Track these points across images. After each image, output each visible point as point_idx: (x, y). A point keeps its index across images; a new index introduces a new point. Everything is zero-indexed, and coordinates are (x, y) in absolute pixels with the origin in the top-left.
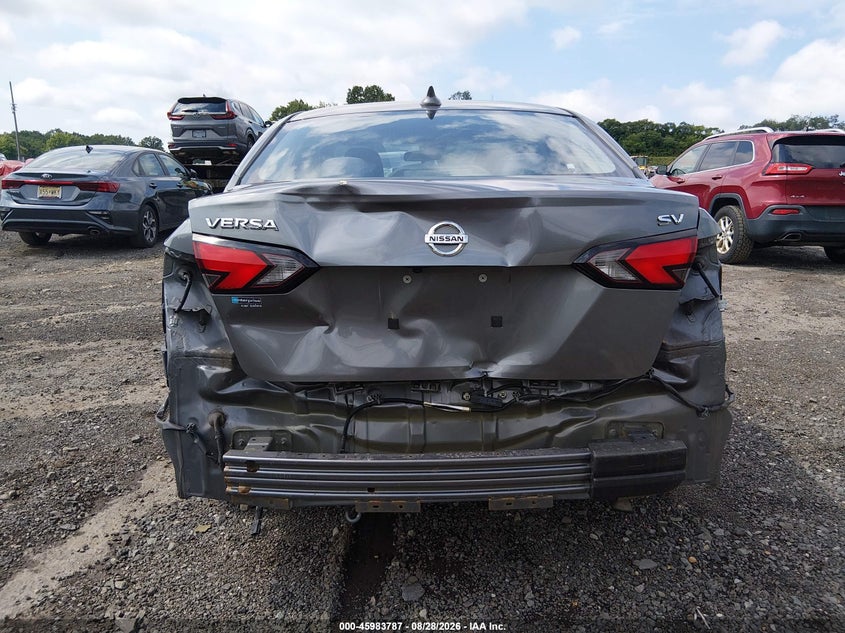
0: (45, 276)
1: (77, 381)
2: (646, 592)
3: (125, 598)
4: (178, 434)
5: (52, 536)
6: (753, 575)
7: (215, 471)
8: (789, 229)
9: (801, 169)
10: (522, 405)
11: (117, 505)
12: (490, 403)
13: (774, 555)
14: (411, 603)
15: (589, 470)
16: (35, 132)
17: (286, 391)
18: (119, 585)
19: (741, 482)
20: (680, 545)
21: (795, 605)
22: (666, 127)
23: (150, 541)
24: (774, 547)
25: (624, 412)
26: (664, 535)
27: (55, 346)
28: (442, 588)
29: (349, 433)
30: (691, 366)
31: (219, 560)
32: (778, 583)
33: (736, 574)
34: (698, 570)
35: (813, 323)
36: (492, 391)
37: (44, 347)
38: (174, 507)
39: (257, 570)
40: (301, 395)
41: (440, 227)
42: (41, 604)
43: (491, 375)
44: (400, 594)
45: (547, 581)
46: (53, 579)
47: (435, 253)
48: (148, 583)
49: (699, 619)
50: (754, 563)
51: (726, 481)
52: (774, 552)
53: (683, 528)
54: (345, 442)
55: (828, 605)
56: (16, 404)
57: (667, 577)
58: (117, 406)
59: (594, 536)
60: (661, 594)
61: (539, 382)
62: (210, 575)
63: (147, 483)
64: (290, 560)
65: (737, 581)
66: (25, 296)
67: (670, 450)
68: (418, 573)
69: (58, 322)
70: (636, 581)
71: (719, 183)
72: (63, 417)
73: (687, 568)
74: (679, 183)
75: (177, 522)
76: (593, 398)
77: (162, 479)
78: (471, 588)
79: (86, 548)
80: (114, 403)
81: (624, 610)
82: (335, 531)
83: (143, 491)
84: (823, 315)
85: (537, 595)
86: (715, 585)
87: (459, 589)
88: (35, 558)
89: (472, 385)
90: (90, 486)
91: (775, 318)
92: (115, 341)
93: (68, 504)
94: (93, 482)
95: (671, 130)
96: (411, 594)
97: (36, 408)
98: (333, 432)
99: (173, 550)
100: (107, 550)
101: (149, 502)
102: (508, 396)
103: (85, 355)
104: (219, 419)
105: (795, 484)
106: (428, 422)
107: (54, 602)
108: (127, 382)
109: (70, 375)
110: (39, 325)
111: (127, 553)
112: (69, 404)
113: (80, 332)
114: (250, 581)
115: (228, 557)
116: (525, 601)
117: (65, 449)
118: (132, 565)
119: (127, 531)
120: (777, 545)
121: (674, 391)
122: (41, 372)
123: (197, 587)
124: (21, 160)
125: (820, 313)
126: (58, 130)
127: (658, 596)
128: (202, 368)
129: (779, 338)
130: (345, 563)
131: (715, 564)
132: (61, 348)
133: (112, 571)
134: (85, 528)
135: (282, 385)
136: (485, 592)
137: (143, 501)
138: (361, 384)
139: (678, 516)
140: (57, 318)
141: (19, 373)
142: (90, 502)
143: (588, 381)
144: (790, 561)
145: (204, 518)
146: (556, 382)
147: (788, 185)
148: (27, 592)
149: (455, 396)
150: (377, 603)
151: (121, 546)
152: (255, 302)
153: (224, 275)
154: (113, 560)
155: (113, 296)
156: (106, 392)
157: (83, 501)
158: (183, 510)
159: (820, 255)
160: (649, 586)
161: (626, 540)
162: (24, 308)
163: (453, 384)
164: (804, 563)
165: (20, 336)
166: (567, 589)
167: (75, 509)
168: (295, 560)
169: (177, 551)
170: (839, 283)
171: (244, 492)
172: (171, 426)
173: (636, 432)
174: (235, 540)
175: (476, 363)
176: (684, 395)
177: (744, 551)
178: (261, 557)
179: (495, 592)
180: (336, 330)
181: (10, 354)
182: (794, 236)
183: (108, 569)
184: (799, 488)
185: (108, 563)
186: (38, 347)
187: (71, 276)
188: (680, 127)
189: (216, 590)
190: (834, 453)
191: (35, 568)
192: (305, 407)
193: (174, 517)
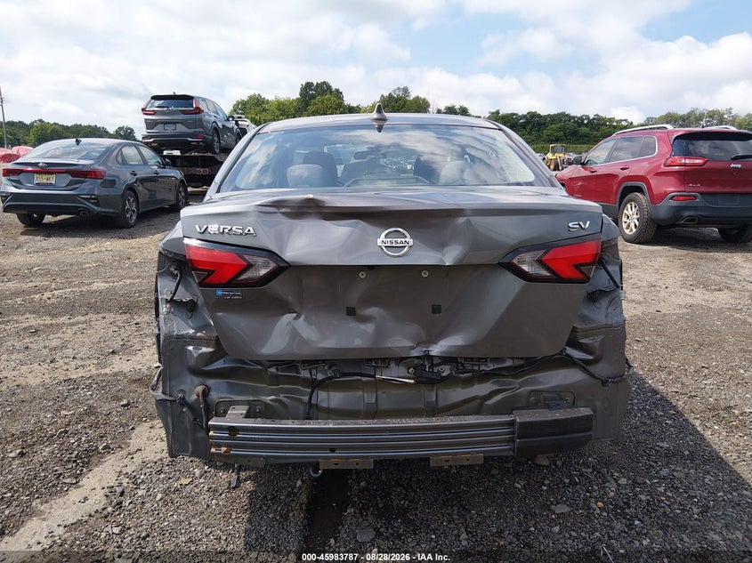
0: (35, 255)
1: (69, 352)
2: (560, 532)
3: (122, 541)
4: (169, 403)
5: (55, 488)
6: (651, 518)
7: (201, 434)
8: (687, 213)
9: (697, 161)
10: (457, 378)
11: (111, 462)
12: (431, 375)
13: (669, 500)
14: (364, 543)
15: (513, 433)
16: (20, 122)
17: (260, 367)
18: (116, 530)
19: (642, 438)
20: (590, 492)
21: (685, 542)
22: (581, 118)
23: (140, 492)
24: (669, 494)
25: (541, 383)
26: (576, 484)
27: (48, 320)
28: (390, 530)
29: (313, 402)
30: (597, 345)
31: (200, 508)
32: (670, 523)
33: (636, 517)
34: (605, 514)
35: (707, 297)
36: (433, 365)
37: (39, 321)
38: (160, 462)
39: (233, 517)
40: (273, 370)
41: (390, 233)
42: (51, 547)
43: (432, 353)
44: (355, 536)
45: (479, 524)
46: (59, 526)
47: (386, 253)
48: (140, 529)
49: (605, 554)
50: (651, 507)
51: (629, 437)
52: (668, 498)
53: (593, 478)
54: (309, 410)
55: (712, 542)
56: (17, 373)
57: (579, 520)
58: (106, 374)
59: (517, 485)
60: (574, 534)
61: (472, 359)
62: (193, 521)
63: (135, 441)
64: (261, 508)
65: (637, 522)
66: (18, 274)
67: (580, 415)
68: (370, 518)
69: (49, 298)
70: (552, 523)
71: (626, 173)
72: (59, 384)
73: (595, 512)
74: (592, 172)
75: (162, 476)
76: (516, 371)
77: (148, 439)
78: (414, 530)
79: (86, 499)
80: (103, 371)
81: (542, 548)
82: (299, 483)
83: (132, 449)
84: (715, 290)
85: (470, 535)
86: (618, 526)
87: (405, 531)
88: (42, 508)
89: (416, 361)
90: (86, 445)
91: (674, 293)
92: (101, 315)
93: (69, 461)
94: (89, 442)
95: (586, 122)
96: (365, 536)
97: (35, 376)
98: (300, 400)
99: (160, 500)
100: (104, 501)
101: (138, 458)
102: (446, 370)
103: (75, 328)
104: (204, 391)
105: (688, 439)
106: (379, 393)
107: (61, 546)
108: (113, 352)
109: (64, 346)
110: (32, 301)
111: (121, 503)
112: (64, 373)
113: (69, 307)
114: (227, 526)
115: (208, 506)
116: (460, 541)
117: (63, 412)
118: (126, 513)
119: (121, 484)
120: (671, 491)
121: (583, 365)
122: (37, 344)
123: (183, 531)
124: (8, 148)
125: (713, 287)
126: (40, 121)
127: (571, 536)
128: (191, 348)
129: (677, 311)
130: (308, 511)
131: (619, 509)
132: (54, 322)
133: (109, 518)
134: (84, 481)
135: (258, 363)
136: (426, 533)
137: (132, 458)
138: (324, 361)
139: (589, 467)
140: (48, 294)
141: (18, 345)
142: (87, 459)
143: (512, 358)
144: (682, 505)
145: (186, 472)
146: (486, 359)
147: (686, 176)
148: (37, 538)
149: (402, 370)
150: (335, 543)
151: (116, 498)
152: (237, 294)
153: (211, 272)
154: (110, 509)
155: (96, 273)
156: (95, 362)
157: (81, 458)
158: (168, 465)
159: (714, 235)
160: (564, 528)
161: (545, 488)
162: (19, 285)
163: (400, 360)
164: (693, 507)
165: (16, 311)
166: (495, 530)
167: (74, 465)
168: (265, 508)
169: (165, 501)
170: (730, 260)
171: (225, 452)
172: (163, 397)
173: (552, 400)
174: (213, 491)
175: (419, 344)
176: (591, 369)
177: (643, 497)
178: (236, 506)
179: (434, 533)
180: (303, 317)
181: (8, 327)
182: (691, 219)
183: (106, 517)
184: (691, 443)
185: (105, 512)
186: (33, 321)
187: (58, 255)
188: (594, 119)
189: (199, 534)
190: (721, 412)
191: (43, 517)
192: (276, 380)
193: (160, 472)
